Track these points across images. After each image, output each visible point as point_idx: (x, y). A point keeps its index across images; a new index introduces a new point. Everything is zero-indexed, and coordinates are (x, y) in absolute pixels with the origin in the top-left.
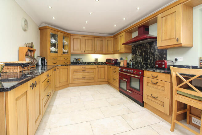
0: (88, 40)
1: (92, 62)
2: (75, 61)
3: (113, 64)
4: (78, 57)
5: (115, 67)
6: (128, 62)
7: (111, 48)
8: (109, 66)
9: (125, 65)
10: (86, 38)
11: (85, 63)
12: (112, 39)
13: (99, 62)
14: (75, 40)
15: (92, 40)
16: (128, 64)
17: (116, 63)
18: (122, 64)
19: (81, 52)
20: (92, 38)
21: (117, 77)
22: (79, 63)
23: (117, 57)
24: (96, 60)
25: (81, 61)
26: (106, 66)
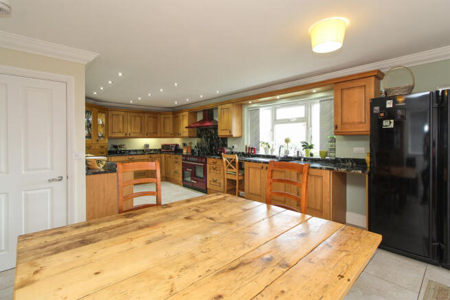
0: (135, 116)
1: (139, 150)
2: (113, 149)
3: (172, 152)
4: (118, 143)
5: (177, 156)
6: (193, 148)
7: (169, 129)
8: (168, 156)
9: (189, 154)
10: (132, 114)
11: (130, 151)
12: (171, 116)
13: (151, 150)
14: (114, 117)
15: (141, 117)
16: (193, 151)
17: (177, 150)
18: (185, 152)
19: (124, 136)
20: (141, 115)
21: (179, 168)
22: (120, 152)
23: (177, 141)
24: (147, 146)
25: (123, 149)
26: (163, 155)
